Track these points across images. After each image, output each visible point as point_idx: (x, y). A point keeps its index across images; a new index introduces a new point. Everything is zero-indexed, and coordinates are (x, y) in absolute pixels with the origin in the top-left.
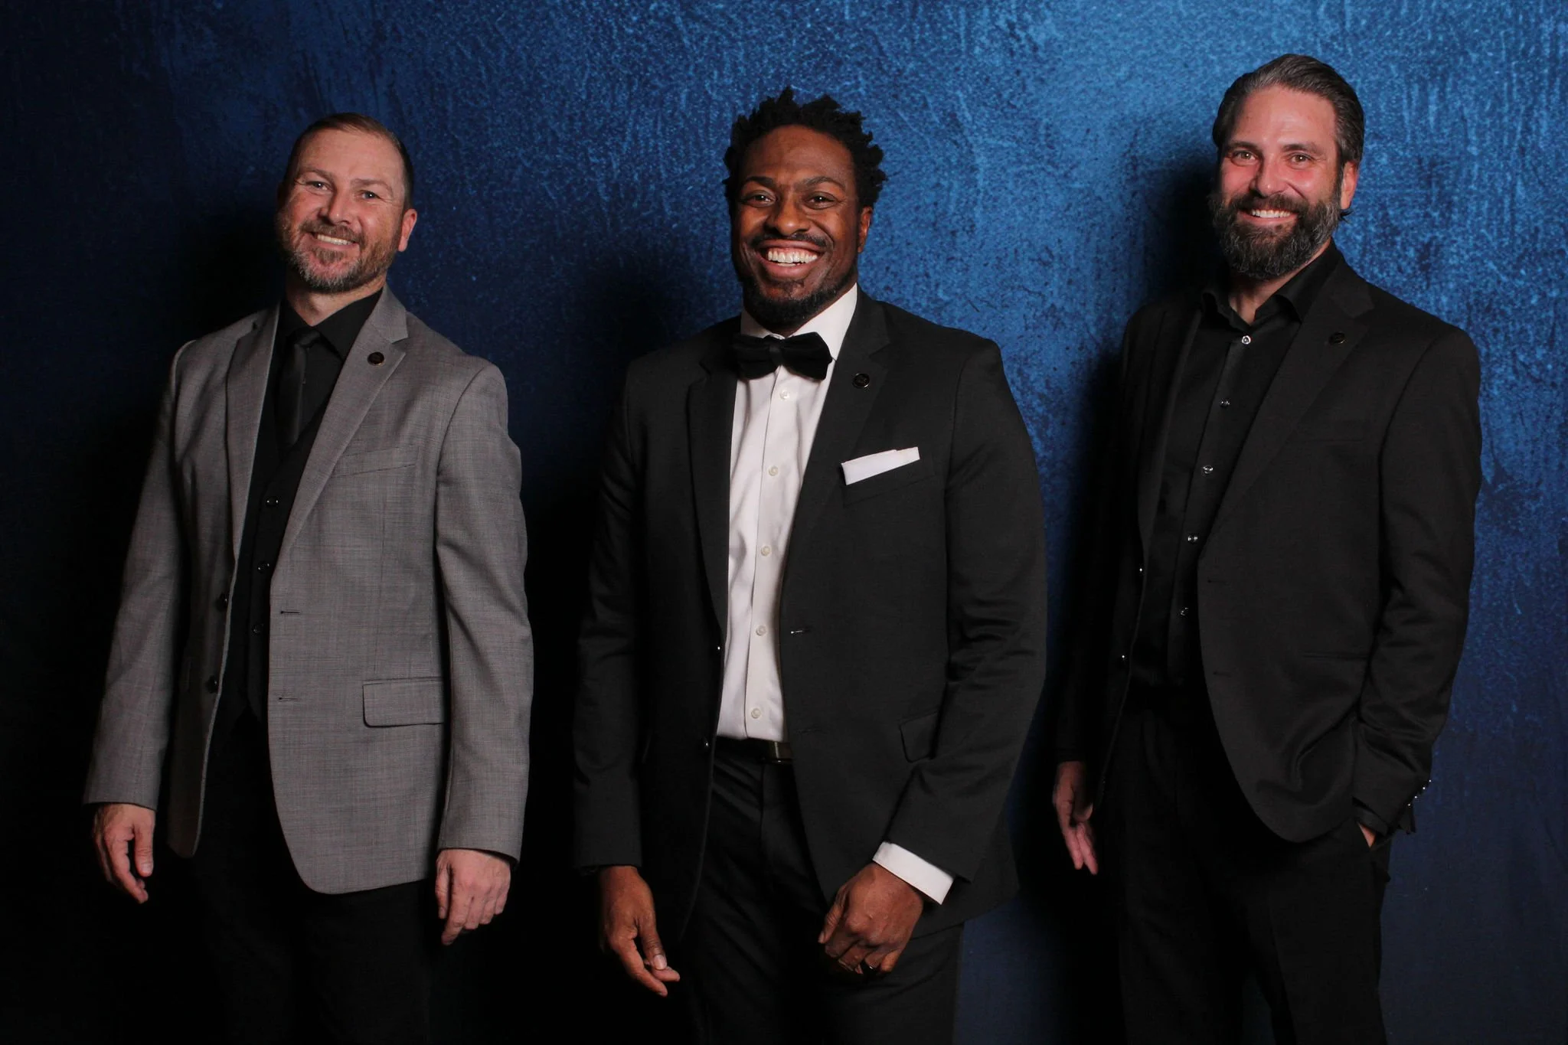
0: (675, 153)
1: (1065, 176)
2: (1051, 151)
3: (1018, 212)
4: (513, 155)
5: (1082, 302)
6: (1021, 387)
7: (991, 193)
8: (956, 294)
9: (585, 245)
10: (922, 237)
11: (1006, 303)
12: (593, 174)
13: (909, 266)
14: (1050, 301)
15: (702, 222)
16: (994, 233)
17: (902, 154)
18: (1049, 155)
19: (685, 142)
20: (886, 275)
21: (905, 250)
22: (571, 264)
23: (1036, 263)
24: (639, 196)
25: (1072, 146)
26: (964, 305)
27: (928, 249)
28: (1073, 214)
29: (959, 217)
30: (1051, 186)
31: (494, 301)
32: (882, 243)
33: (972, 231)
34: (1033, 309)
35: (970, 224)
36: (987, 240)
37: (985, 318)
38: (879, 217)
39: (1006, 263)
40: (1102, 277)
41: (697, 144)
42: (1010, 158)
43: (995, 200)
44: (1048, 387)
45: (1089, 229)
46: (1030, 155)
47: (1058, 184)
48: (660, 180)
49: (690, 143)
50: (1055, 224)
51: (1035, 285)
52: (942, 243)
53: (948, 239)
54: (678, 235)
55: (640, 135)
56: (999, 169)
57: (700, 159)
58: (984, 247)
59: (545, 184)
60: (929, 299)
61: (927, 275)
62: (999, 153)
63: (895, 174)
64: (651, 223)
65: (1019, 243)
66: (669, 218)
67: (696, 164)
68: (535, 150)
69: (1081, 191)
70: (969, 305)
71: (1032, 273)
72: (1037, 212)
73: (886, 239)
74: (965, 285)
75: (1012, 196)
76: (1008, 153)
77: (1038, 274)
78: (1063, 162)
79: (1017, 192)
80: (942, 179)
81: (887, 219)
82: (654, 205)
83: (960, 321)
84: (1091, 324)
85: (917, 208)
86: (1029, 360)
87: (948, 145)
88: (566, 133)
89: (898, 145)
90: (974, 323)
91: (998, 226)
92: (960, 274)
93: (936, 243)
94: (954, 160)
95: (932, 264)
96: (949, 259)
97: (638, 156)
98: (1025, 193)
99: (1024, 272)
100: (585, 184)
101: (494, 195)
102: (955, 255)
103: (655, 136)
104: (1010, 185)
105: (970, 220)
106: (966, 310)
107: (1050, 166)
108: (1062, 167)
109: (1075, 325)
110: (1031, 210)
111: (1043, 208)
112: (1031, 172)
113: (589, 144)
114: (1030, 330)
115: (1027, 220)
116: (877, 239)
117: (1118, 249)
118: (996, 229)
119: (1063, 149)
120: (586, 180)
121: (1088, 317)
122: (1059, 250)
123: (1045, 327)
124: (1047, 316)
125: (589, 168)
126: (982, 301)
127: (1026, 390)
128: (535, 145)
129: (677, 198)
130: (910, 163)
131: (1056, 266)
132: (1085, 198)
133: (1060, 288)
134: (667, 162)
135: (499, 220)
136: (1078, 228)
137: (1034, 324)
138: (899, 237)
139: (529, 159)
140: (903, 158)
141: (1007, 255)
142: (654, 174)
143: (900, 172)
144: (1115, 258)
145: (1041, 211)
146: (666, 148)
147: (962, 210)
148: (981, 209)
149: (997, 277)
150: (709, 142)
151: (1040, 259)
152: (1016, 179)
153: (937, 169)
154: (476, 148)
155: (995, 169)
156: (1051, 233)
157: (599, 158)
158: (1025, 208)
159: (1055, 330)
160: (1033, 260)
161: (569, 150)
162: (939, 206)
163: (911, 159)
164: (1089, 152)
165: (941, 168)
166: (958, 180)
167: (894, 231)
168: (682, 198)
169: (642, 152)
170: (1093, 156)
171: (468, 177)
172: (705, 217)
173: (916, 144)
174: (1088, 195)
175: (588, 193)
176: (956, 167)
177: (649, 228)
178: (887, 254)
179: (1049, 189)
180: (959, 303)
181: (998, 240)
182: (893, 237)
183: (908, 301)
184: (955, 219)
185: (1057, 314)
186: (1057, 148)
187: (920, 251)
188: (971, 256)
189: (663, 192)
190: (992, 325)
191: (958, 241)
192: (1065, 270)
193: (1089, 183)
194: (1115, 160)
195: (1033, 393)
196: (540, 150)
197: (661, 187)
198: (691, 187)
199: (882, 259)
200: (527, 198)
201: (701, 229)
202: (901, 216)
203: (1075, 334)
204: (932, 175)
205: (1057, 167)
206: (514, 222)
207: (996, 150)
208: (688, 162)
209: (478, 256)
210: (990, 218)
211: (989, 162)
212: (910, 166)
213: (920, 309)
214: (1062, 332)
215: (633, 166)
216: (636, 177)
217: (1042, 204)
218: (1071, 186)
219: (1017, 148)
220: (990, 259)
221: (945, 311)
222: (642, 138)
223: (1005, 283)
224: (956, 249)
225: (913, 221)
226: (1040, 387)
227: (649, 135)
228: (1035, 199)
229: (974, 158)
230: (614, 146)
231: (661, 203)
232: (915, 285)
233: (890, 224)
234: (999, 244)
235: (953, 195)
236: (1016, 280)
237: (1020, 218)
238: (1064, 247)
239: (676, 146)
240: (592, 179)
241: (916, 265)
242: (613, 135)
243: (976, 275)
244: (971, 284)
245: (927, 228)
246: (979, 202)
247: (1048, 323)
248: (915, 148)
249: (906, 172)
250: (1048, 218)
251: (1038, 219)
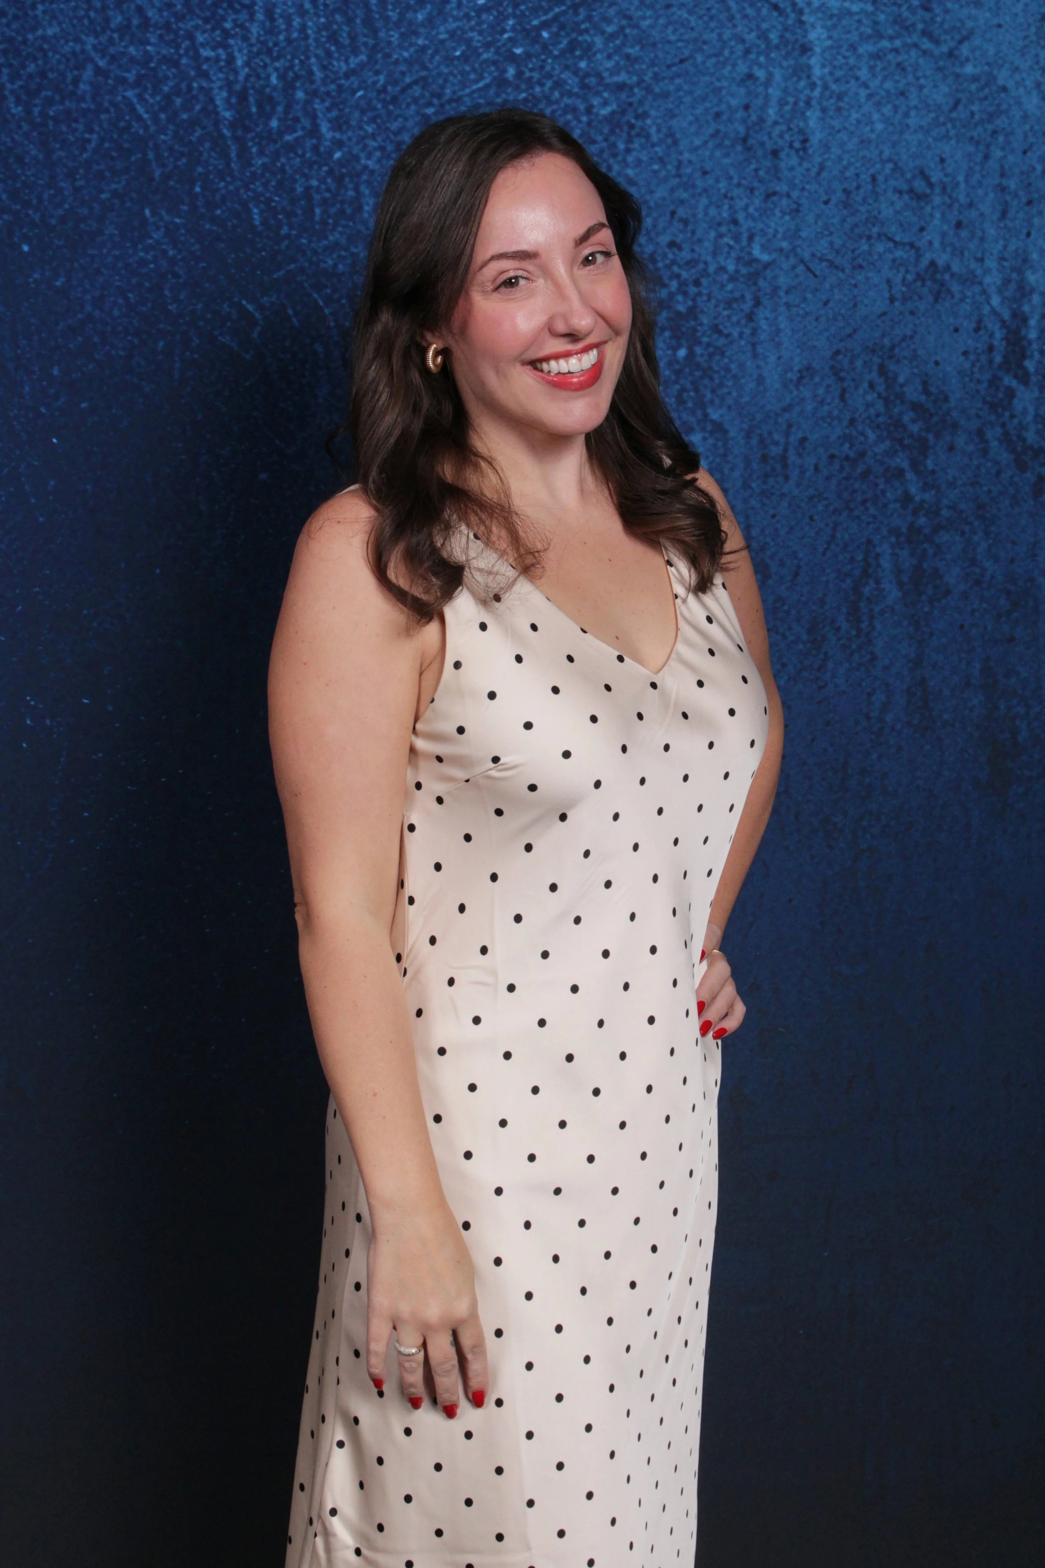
0: (333, 38)
1: (951, 54)
2: (928, 16)
3: (876, 116)
4: (78, 48)
5: (979, 255)
6: (884, 394)
7: (834, 87)
8: (781, 250)
9: (198, 189)
10: (726, 161)
11: (860, 261)
12: (205, 75)
13: (706, 208)
14: (928, 257)
15: (382, 148)
16: (839, 152)
17: (692, 29)
18: (924, 21)
19: (350, 21)
20: (670, 223)
21: (699, 183)
22: (177, 220)
23: (906, 197)
24: (280, 109)
25: (962, 6)
26: (794, 267)
27: (735, 181)
28: (963, 116)
29: (784, 127)
30: (928, 73)
31: (58, 283)
32: (664, 173)
33: (805, 149)
34: (903, 270)
35: (801, 138)
36: (829, 163)
37: (827, 286)
38: (659, 131)
39: (859, 199)
40: (1010, 215)
41: (368, 21)
42: (862, 29)
43: (840, 97)
44: (926, 392)
45: (989, 140)
46: (895, 22)
47: (940, 69)
48: (312, 82)
49: (358, 21)
50: (934, 133)
51: (904, 231)
52: (756, 170)
53: (768, 164)
54: (344, 171)
55: (278, 11)
56: (845, 47)
57: (375, 46)
58: (824, 174)
59: (130, 94)
60: (739, 259)
61: (735, 222)
62: (844, 22)
63: (682, 61)
64: (300, 152)
65: (878, 166)
66: (327, 143)
67: (370, 57)
68: (111, 39)
69: (975, 79)
70: (801, 268)
71: (897, 212)
72: (906, 115)
73: (669, 167)
74: (794, 235)
75: (868, 91)
76: (859, 21)
77: (908, 213)
78: (946, 32)
79: (874, 84)
80: (755, 68)
81: (671, 134)
82: (306, 123)
83: (787, 293)
84: (993, 289)
85: (718, 115)
86: (897, 350)
87: (764, 11)
88: (160, 10)
89: (685, 15)
90: (809, 296)
91: (845, 138)
92: (787, 218)
93: (747, 170)
94: (773, 36)
95: (740, 204)
96: (768, 196)
97: (276, 44)
98: (888, 85)
99: (887, 212)
100: (195, 92)
101: (51, 113)
102: (778, 188)
103: (302, 12)
104: (863, 74)
105: (801, 131)
106: (797, 276)
107: (925, 40)
108: (945, 41)
109: (969, 294)
110: (896, 112)
111: (916, 107)
112: (896, 51)
113: (197, 27)
114: (897, 304)
115: (891, 129)
116: (656, 167)
117: (1034, 169)
118: (842, 145)
119: (947, 11)
120: (195, 85)
121: (988, 280)
122: (941, 174)
123: (921, 298)
124: (923, 280)
125: (198, 68)
126: (821, 260)
127: (892, 398)
128: (113, 31)
129: (340, 110)
130: (705, 43)
131: (937, 200)
132: (982, 89)
133: (944, 235)
134: (320, 52)
135: (62, 154)
136: (972, 138)
137: (903, 293)
138: (690, 162)
139: (103, 53)
140: (694, 35)
141: (858, 187)
142: (304, 73)
143: (691, 56)
144: (1030, 184)
145: (913, 113)
146: (319, 31)
147: (788, 116)
148: (818, 113)
149: (844, 220)
150: (387, 19)
151: (911, 191)
152: (872, 63)
153: (747, 52)
154: (20, 38)
155: (840, 47)
156: (929, 147)
157: (213, 49)
158: (887, 110)
159: (936, 300)
160: (900, 192)
161: (167, 38)
162: (751, 111)
163: (706, 37)
164: (988, 15)
165: (755, 50)
166: (782, 67)
167: (681, 153)
168: (347, 110)
169: (281, 37)
170: (995, 21)
171: (9, 86)
172: (384, 141)
173: (713, 12)
174: (987, 85)
175: (198, 107)
176: (777, 47)
177: (298, 160)
178: (672, 190)
179: (925, 77)
180: (785, 266)
181: (845, 162)
182: (680, 162)
183: (706, 263)
184: (777, 130)
185: (938, 276)
186: (937, 11)
187: (723, 185)
188: (803, 189)
189: (317, 101)
190: (837, 297)
191: (783, 165)
192: (950, 206)
193: (988, 64)
194: (1029, 25)
195: (903, 403)
196: (121, 39)
197: (315, 93)
198: (360, 93)
199: (664, 199)
200: (103, 116)
201: (379, 161)
202: (693, 129)
203: (968, 307)
204: (740, 62)
205: (937, 42)
206: (85, 156)
207: (840, 17)
208: (355, 52)
209: (30, 212)
210: (833, 128)
211: (830, 38)
212: (705, 47)
213: (726, 277)
214: (947, 304)
215: (268, 61)
216: (274, 80)
217: (914, 102)
218: (958, 70)
219: (873, 13)
220: (834, 192)
221: (765, 278)
222: (281, 16)
223: (857, 231)
224: (779, 179)
225: (713, 136)
226: (913, 392)
227: (291, 11)
228: (902, 94)
229: (806, 31)
230: (237, 30)
231: (314, 117)
232: (716, 240)
233: (676, 143)
234: (846, 168)
235: (775, 93)
236: (874, 225)
237: (879, 127)
238: (949, 170)
239: (335, 27)
240: (205, 84)
241: (718, 207)
242: (236, 12)
243: (811, 218)
244: (804, 234)
245: (733, 146)
246: (814, 103)
247: (925, 291)
248: (712, 18)
249: (699, 58)
250: (923, 123)
251: (908, 126)
